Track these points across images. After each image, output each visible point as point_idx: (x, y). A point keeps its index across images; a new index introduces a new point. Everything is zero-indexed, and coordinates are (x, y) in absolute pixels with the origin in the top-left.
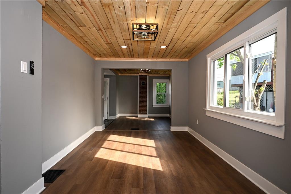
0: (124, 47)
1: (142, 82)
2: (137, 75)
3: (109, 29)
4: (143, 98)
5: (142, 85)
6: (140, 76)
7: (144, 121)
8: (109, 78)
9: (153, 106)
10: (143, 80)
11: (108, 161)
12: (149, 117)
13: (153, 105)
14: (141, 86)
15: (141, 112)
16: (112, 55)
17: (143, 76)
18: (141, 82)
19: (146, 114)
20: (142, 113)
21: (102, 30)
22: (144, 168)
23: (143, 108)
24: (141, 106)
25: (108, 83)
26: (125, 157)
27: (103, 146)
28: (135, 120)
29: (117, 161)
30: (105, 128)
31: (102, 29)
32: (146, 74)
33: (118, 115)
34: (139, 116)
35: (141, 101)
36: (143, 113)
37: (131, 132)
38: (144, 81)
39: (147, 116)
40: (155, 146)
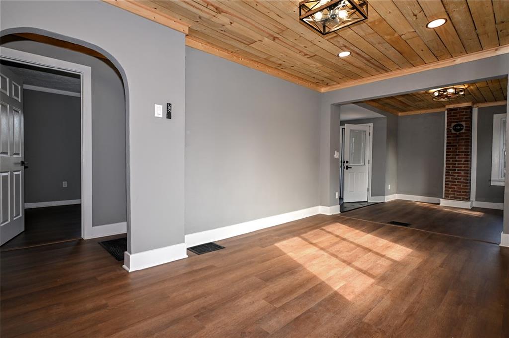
0: (345, 54)
1: (453, 124)
2: (443, 109)
3: (284, 31)
4: (456, 161)
5: (453, 131)
6: (449, 110)
8: (372, 124)
9: (492, 183)
10: (458, 118)
12: (473, 209)
13: (490, 181)
14: (452, 134)
15: (450, 194)
16: (344, 77)
17: (458, 110)
18: (450, 125)
19: (468, 200)
20: (451, 197)
21: (278, 38)
23: (456, 185)
24: (452, 182)
25: (370, 133)
28: (431, 210)
30: (340, 213)
31: (276, 36)
32: (470, 104)
34: (444, 203)
35: (451, 170)
36: (455, 198)
38: (461, 121)
39: (466, 205)
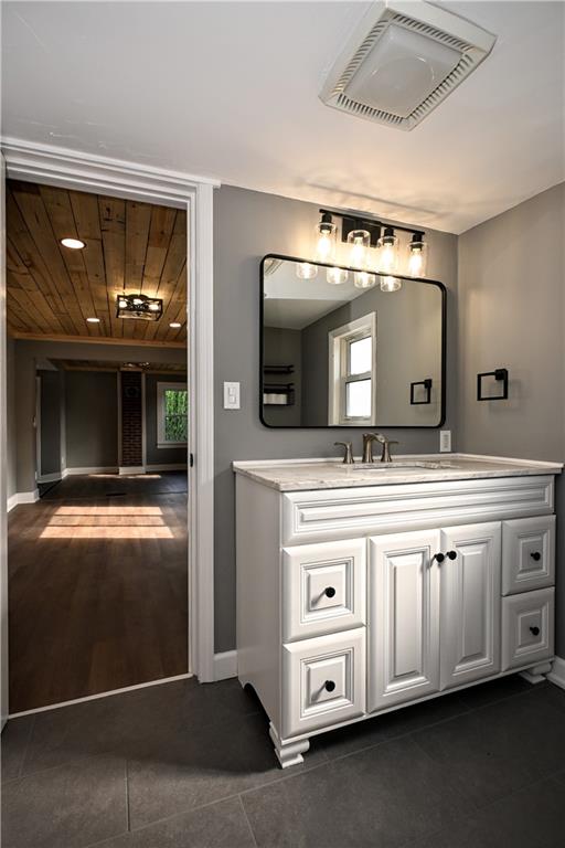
0: (93, 320)
1: (127, 388)
3: (69, 294)
4: (132, 426)
5: (128, 396)
6: (123, 373)
7: (136, 480)
9: (159, 447)
10: (132, 383)
11: (70, 539)
12: (147, 473)
13: (156, 445)
15: (127, 461)
17: (132, 374)
19: (141, 465)
20: (130, 464)
22: (141, 539)
23: (132, 451)
24: (128, 448)
26: (104, 532)
27: (51, 523)
28: (112, 479)
29: (89, 537)
30: (41, 497)
32: (141, 370)
33: (65, 473)
34: (123, 471)
35: (127, 435)
36: (132, 465)
37: (108, 500)
38: (135, 386)
39: (142, 469)
40: (161, 513)
